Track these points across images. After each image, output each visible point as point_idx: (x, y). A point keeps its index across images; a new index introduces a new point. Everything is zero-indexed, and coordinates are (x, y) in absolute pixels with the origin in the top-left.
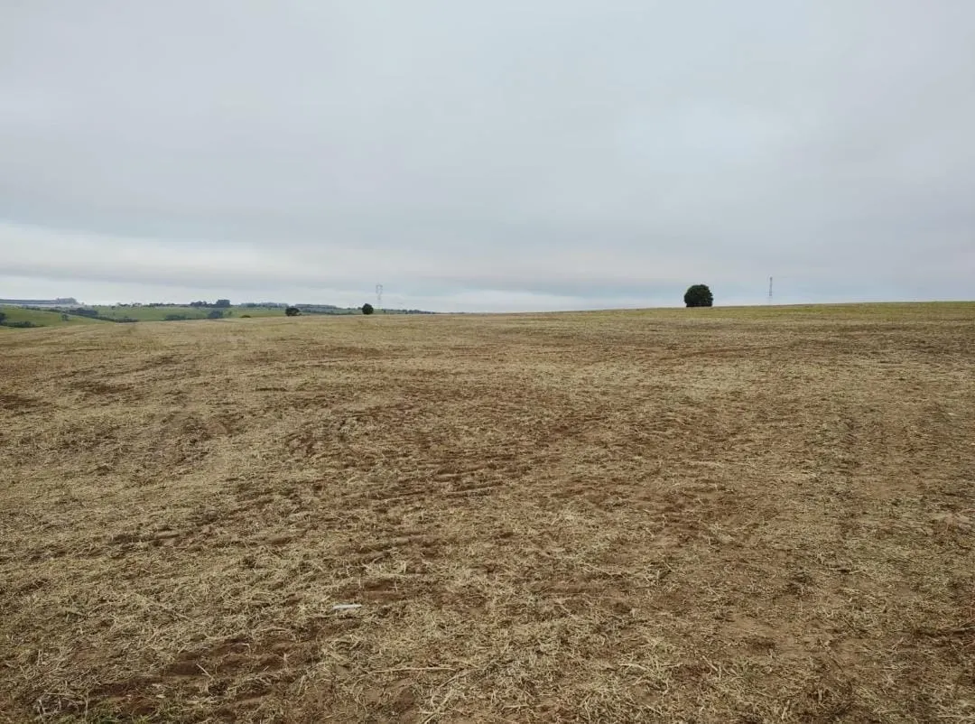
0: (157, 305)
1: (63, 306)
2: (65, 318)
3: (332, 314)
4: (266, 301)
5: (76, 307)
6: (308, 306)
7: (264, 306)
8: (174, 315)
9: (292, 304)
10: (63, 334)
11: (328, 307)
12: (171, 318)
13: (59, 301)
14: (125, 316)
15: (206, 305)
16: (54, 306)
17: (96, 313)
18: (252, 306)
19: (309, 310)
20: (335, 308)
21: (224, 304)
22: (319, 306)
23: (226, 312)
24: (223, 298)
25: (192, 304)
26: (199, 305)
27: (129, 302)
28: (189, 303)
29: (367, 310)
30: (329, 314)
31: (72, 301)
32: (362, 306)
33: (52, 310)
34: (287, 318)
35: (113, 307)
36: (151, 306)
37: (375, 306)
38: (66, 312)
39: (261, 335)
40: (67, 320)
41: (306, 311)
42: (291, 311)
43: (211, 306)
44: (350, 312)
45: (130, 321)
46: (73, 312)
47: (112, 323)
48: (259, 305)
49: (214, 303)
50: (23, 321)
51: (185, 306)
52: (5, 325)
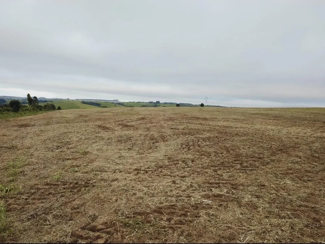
0: (140, 102)
2: (115, 105)
3: (190, 106)
4: (170, 102)
5: (118, 102)
6: (183, 104)
8: (144, 105)
9: (178, 103)
10: (115, 110)
11: (189, 104)
13: (114, 101)
14: (131, 105)
15: (153, 103)
16: (112, 102)
17: (123, 104)
18: (166, 103)
19: (183, 105)
20: (191, 104)
21: (158, 102)
22: (186, 104)
23: (158, 105)
25: (149, 102)
26: (151, 103)
27: (132, 101)
29: (202, 105)
31: (117, 100)
32: (200, 104)
33: (112, 103)
34: (177, 107)
35: (128, 102)
36: (138, 102)
37: (205, 104)
38: (115, 104)
39: (169, 112)
41: (182, 105)
42: (178, 105)
43: (154, 103)
44: (196, 106)
45: (132, 107)
46: (117, 104)
47: (126, 107)
48: (168, 103)
49: (155, 102)
50: (105, 106)
51: (147, 103)
52: (100, 107)
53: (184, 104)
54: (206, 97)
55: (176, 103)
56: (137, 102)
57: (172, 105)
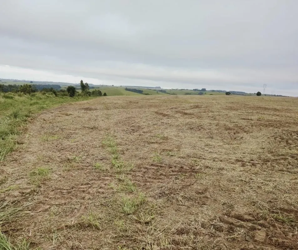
0: (183, 90)
1: (157, 89)
2: (157, 93)
3: (243, 95)
5: (160, 89)
7: (218, 91)
8: (188, 93)
9: (228, 91)
10: (159, 97)
12: (187, 94)
13: (156, 88)
14: (173, 93)
15: (198, 90)
16: (155, 89)
17: (166, 91)
18: (213, 91)
19: (234, 93)
20: (244, 93)
21: (204, 90)
22: (238, 92)
23: (204, 92)
24: (204, 88)
25: (194, 90)
26: (196, 90)
28: (193, 89)
29: (259, 94)
30: (241, 95)
31: (160, 87)
32: (256, 93)
33: (154, 90)
35: (170, 90)
36: (181, 90)
37: (262, 93)
38: (158, 91)
40: (158, 93)
42: (228, 93)
43: (200, 90)
44: (250, 95)
45: (175, 94)
46: (160, 91)
47: (169, 95)
48: (216, 91)
49: (201, 90)
50: (147, 93)
51: (191, 90)
52: (143, 94)
53: (236, 92)
54: (264, 85)
55: (226, 91)
56: (180, 90)
57: (221, 93)
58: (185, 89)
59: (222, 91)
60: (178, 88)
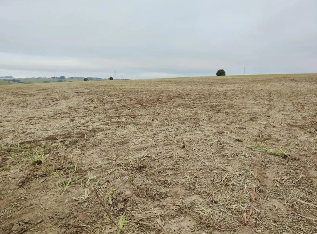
0: (40, 78)
1: (8, 78)
3: (99, 80)
4: (77, 76)
5: (12, 79)
6: (91, 78)
8: (46, 81)
11: (97, 78)
13: (6, 77)
14: (29, 82)
15: (57, 78)
16: (5, 79)
17: (19, 81)
18: (72, 78)
19: (91, 79)
20: (100, 78)
21: (63, 77)
22: (95, 78)
23: (63, 80)
25: (52, 78)
26: (54, 78)
27: (31, 77)
28: (51, 77)
29: (111, 79)
30: (98, 80)
31: (11, 77)
32: (109, 78)
34: (84, 81)
35: (25, 79)
36: (38, 78)
37: (114, 78)
38: (9, 81)
40: (10, 83)
41: (91, 80)
42: (86, 80)
44: (105, 79)
45: (31, 83)
46: (12, 80)
47: (24, 84)
48: (75, 78)
49: (59, 77)
51: (50, 78)
53: (93, 78)
54: (114, 71)
55: (84, 78)
56: (36, 78)
58: (43, 77)
59: (80, 78)
60: (34, 77)
